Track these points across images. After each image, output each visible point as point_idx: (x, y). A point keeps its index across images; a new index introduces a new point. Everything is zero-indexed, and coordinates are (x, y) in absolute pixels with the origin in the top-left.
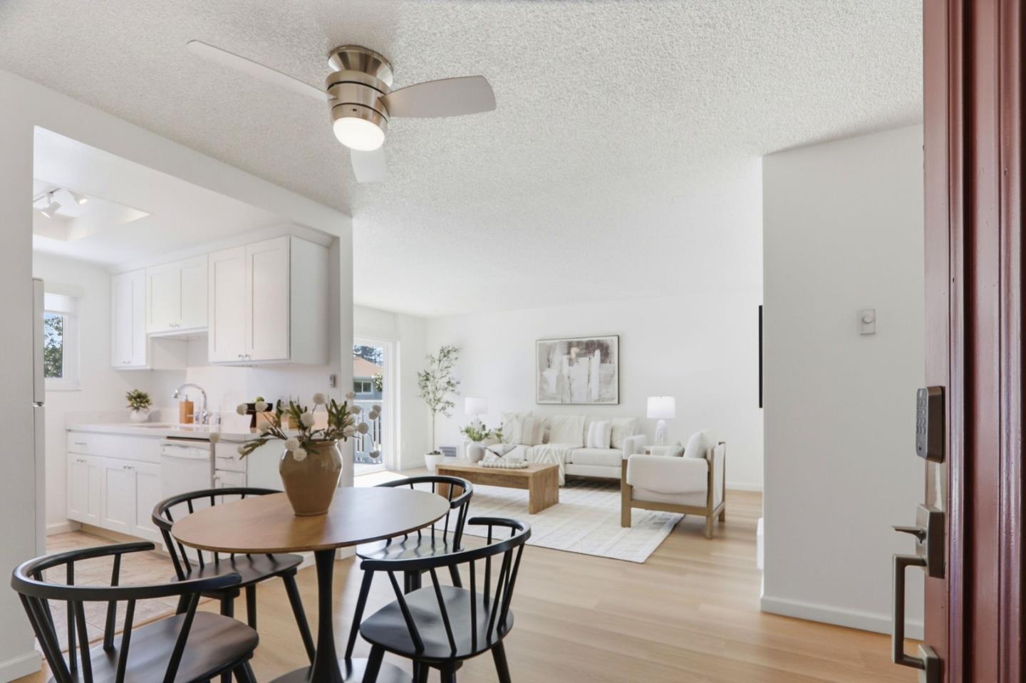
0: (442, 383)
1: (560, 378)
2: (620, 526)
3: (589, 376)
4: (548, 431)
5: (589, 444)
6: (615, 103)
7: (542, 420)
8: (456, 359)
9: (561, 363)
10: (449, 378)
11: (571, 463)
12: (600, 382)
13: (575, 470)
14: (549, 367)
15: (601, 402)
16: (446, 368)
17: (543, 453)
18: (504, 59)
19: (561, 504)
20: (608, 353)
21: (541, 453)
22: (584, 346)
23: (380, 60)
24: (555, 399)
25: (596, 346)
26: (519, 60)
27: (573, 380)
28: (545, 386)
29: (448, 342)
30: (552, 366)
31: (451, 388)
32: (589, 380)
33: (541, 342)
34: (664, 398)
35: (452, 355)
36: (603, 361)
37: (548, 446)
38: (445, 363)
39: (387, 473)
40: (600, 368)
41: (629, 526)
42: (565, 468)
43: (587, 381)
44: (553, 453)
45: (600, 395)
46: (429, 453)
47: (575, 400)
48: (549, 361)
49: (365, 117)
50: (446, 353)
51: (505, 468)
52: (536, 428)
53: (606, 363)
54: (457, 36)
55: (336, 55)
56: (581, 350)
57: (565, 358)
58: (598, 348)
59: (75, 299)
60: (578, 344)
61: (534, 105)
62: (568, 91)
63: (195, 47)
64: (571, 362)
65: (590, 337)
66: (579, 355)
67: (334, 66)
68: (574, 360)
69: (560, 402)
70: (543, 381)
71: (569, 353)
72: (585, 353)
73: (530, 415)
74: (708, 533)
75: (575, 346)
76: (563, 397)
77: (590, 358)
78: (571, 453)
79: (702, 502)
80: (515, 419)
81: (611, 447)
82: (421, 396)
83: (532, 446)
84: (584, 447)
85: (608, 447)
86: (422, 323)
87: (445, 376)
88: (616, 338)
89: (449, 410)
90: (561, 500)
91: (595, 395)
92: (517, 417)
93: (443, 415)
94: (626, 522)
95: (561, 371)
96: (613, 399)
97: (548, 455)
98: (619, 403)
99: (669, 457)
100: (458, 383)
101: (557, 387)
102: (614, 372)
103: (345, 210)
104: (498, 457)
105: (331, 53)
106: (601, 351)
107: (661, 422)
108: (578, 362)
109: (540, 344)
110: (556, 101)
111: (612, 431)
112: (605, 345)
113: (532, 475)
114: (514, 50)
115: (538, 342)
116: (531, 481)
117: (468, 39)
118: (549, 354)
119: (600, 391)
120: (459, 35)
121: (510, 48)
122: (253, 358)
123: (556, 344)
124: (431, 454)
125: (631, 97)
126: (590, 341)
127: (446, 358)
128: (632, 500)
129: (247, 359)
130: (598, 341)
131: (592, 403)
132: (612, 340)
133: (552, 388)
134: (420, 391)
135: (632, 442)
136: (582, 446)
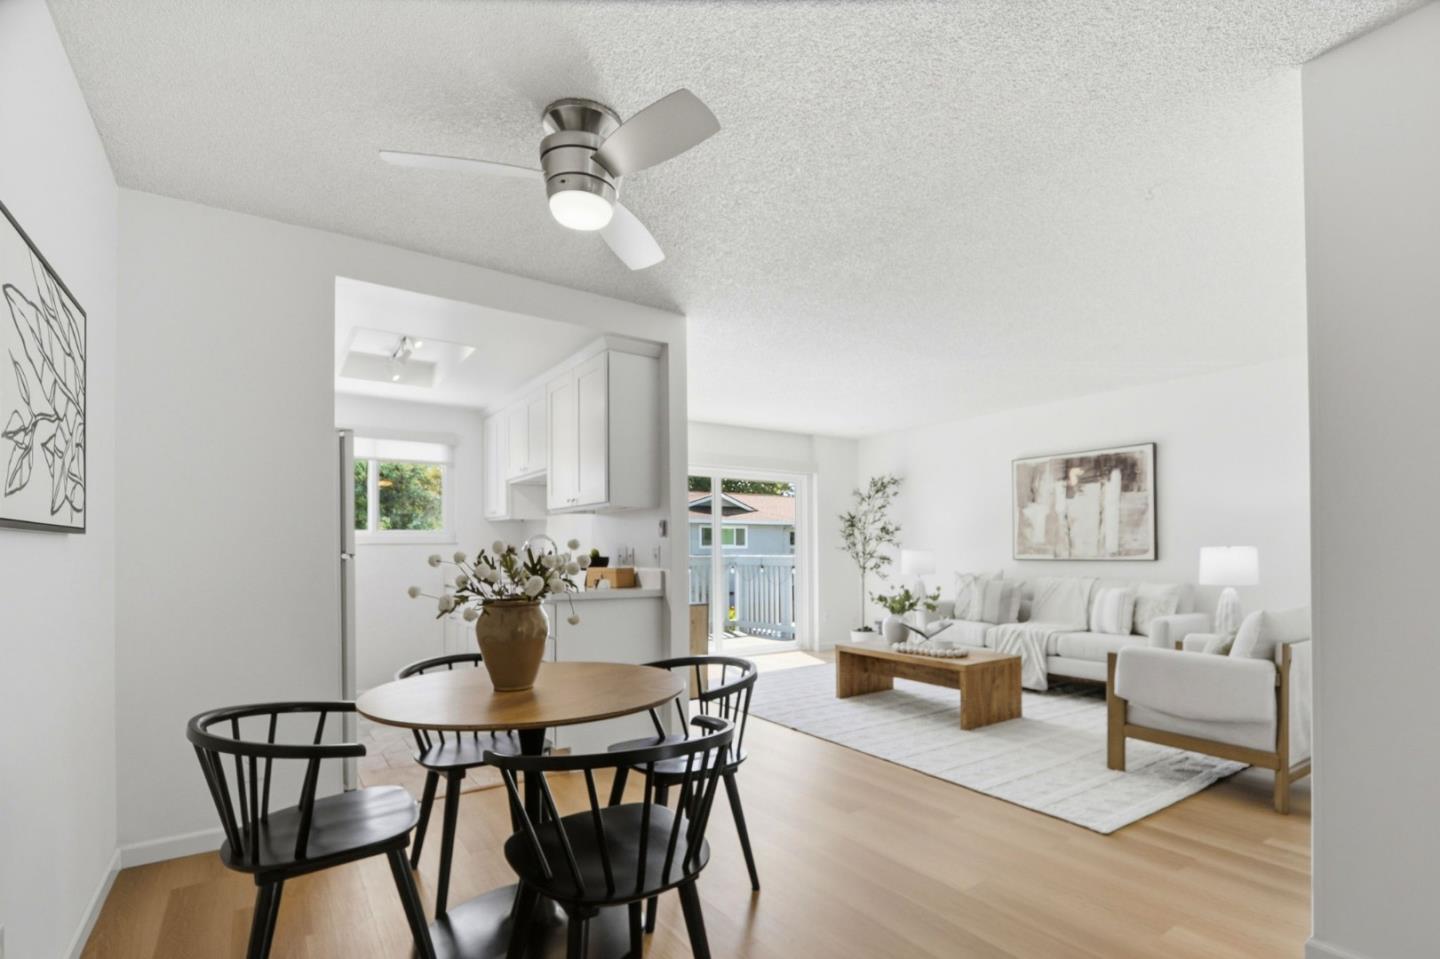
0: (873, 530)
1: (1051, 518)
2: (1104, 767)
3: (1101, 513)
4: (1027, 602)
5: (1093, 626)
6: (940, 60)
7: (1016, 585)
8: (895, 494)
9: (1053, 494)
10: (885, 523)
11: (1057, 655)
12: (1120, 522)
13: (1064, 667)
14: (1033, 501)
15: (1122, 555)
16: (880, 508)
17: (1011, 636)
18: (738, 52)
19: (1025, 720)
20: (1135, 474)
21: (1008, 636)
22: (1092, 465)
23: (600, 110)
24: (1044, 551)
25: (1113, 463)
26: (757, 46)
27: (1073, 521)
28: (1027, 531)
29: (884, 472)
30: (1039, 500)
31: (888, 537)
32: (1101, 521)
33: (1021, 462)
34: (1233, 548)
35: (890, 490)
36: (1125, 488)
37: (1022, 626)
38: (878, 501)
39: (800, 654)
40: (1120, 500)
41: (1122, 768)
42: (1047, 662)
43: (1097, 522)
44: (1028, 637)
45: (1120, 545)
46: (856, 628)
47: (1077, 552)
48: (1032, 491)
49: (583, 188)
50: (880, 487)
51: (930, 655)
52: (1006, 597)
53: (1132, 490)
54: (662, 44)
55: (548, 116)
56: (1086, 471)
57: (1060, 486)
58: (1116, 467)
59: (452, 447)
60: (1082, 462)
61: (819, 104)
62: (855, 67)
63: (384, 156)
64: (1070, 492)
65: (1104, 449)
66: (1083, 480)
67: (548, 128)
68: (1075, 489)
69: (1051, 557)
70: (1024, 523)
71: (1066, 477)
72: (1096, 476)
73: (1000, 576)
74: (1278, 801)
75: (1077, 466)
76: (1058, 549)
77: (1102, 485)
78: (1056, 640)
79: (1266, 742)
80: (973, 583)
81: (1134, 632)
82: (844, 548)
83: (999, 623)
84: (1089, 630)
85: (1127, 631)
86: (852, 445)
87: (879, 520)
88: (1151, 447)
89: (885, 568)
90: (1026, 712)
91: (1112, 545)
92: (976, 579)
93: (877, 576)
94: (1117, 760)
95: (1053, 506)
96: (1145, 551)
97: (1020, 641)
98: (1156, 557)
99: (1208, 656)
100: (897, 529)
101: (1047, 532)
102: (1147, 505)
103: (672, 308)
104: (924, 639)
105: (544, 116)
106: (1122, 471)
107: (1229, 593)
108: (1081, 491)
109: (1018, 466)
110: (845, 87)
111: (1135, 605)
112: (1129, 461)
113: (963, 670)
114: (742, 34)
115: (1016, 463)
116: (963, 678)
117: (677, 42)
118: (1033, 480)
119: (1120, 539)
120: (665, 42)
121: (738, 34)
122: (580, 503)
123: (1044, 463)
124: (859, 630)
125: (960, 42)
126: (1102, 455)
127: (880, 494)
128: (1126, 723)
129: (575, 503)
130: (1117, 454)
131: (1108, 558)
132: (1141, 452)
133: (1038, 535)
134: (844, 543)
135: (1166, 625)
136: (1085, 628)
